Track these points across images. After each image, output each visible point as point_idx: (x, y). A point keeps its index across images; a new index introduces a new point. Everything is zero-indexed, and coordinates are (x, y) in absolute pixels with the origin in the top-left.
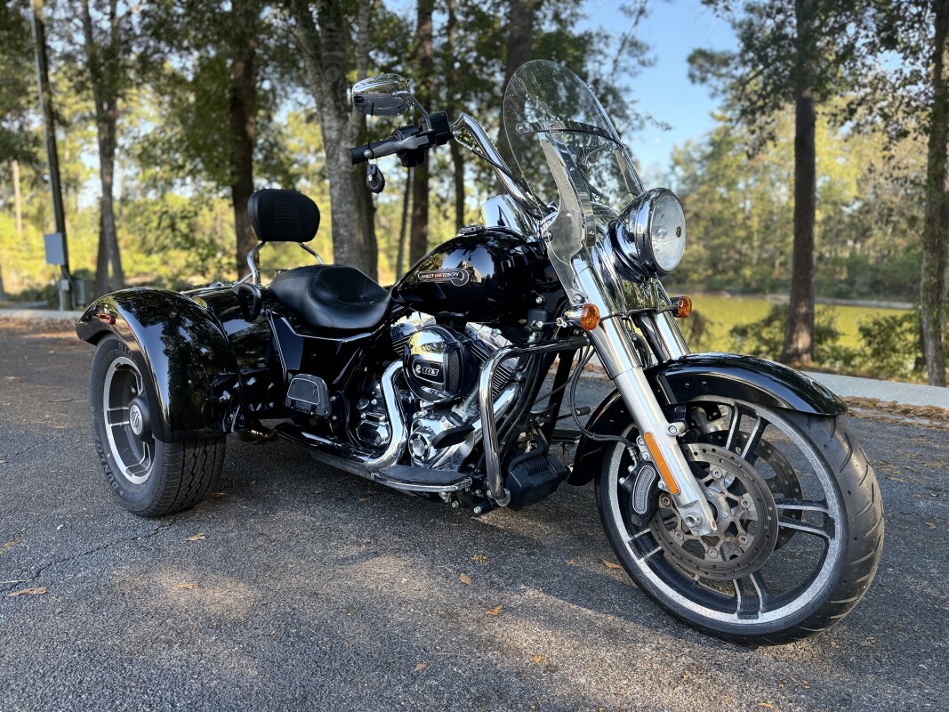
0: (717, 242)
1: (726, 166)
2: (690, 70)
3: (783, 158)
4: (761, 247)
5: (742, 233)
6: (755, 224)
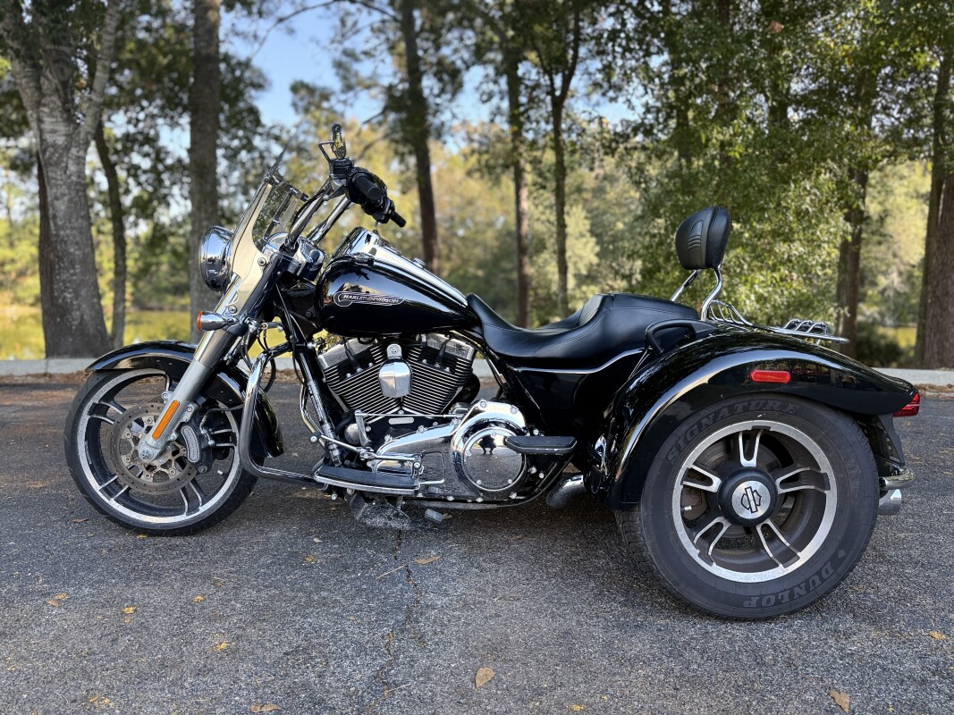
2: (293, 100)
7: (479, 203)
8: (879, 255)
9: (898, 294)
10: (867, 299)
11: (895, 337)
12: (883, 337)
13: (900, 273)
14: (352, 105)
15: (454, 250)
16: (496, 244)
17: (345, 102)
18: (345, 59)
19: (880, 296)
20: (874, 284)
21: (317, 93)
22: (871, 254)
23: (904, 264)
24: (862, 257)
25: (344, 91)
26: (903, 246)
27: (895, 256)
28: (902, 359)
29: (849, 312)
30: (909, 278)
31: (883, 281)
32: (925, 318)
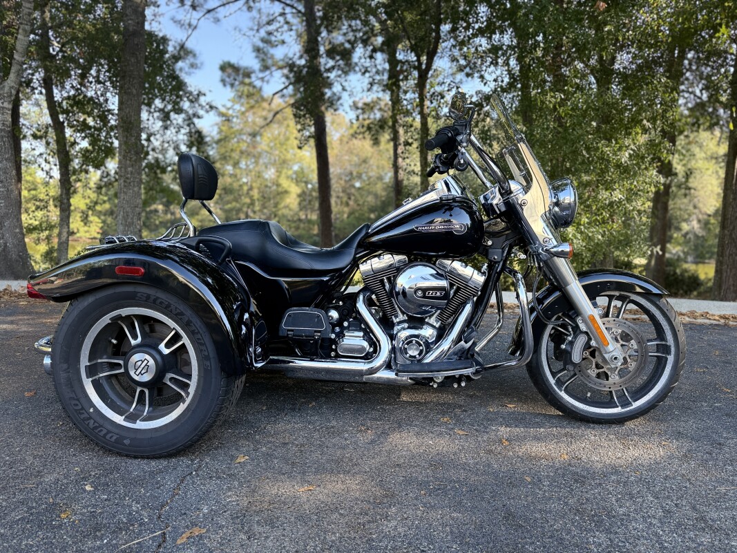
0: (229, 206)
1: (232, 150)
2: (222, 77)
3: (271, 148)
4: (261, 211)
5: (248, 200)
6: (255, 194)
7: (371, 162)
8: (682, 207)
9: (697, 236)
10: (673, 241)
11: (696, 271)
12: (686, 271)
13: (699, 221)
14: (268, 82)
15: (353, 198)
16: (384, 194)
17: (262, 79)
18: (261, 45)
19: (683, 238)
20: (679, 229)
21: (241, 72)
22: (677, 204)
23: (703, 214)
24: (670, 208)
25: (261, 71)
26: (701, 200)
27: (695, 207)
28: (702, 289)
29: (661, 250)
30: (706, 225)
31: (685, 227)
32: (722, 256)
